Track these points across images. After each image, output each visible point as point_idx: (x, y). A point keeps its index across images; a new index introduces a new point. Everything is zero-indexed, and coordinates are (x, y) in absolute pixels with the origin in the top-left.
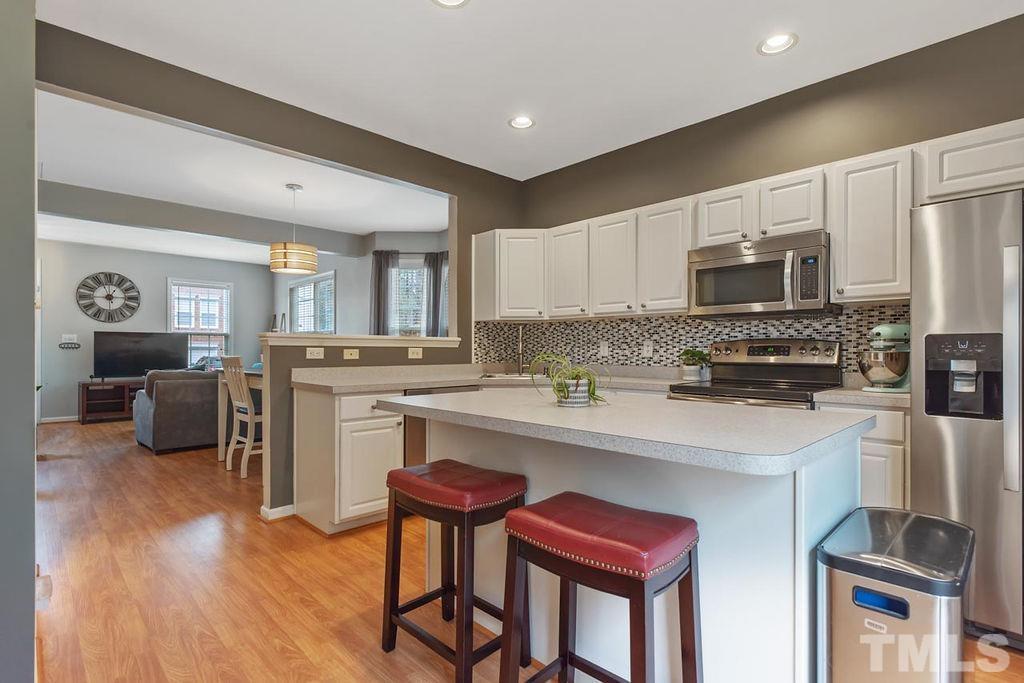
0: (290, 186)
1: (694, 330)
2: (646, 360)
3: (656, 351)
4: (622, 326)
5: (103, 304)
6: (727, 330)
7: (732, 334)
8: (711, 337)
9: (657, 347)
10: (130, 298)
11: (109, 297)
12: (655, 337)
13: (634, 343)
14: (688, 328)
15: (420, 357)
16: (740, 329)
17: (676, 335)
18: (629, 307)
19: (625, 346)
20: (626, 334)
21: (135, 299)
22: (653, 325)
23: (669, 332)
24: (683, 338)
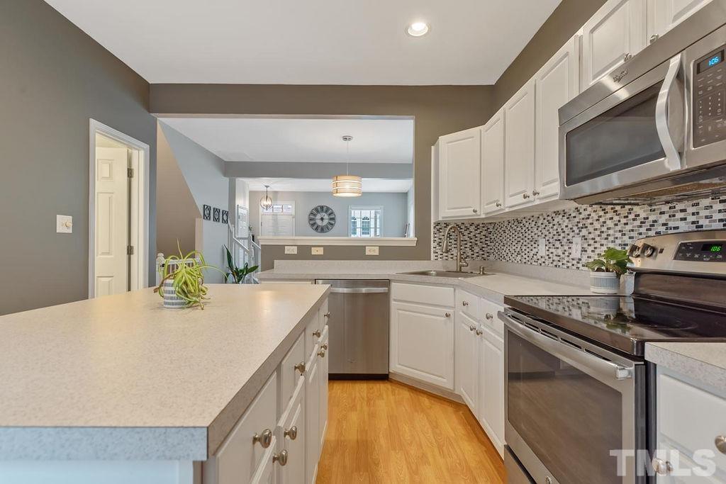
0: (345, 139)
1: (624, 221)
2: (575, 262)
3: (584, 250)
4: (556, 220)
5: (319, 222)
6: (663, 219)
7: (671, 224)
8: (643, 230)
9: (586, 246)
10: (331, 219)
11: (322, 219)
12: (584, 232)
13: (565, 240)
14: (616, 218)
15: (377, 253)
16: (682, 215)
17: (604, 229)
18: (525, 197)
19: (558, 244)
20: (559, 230)
21: (333, 219)
22: (582, 216)
23: (597, 225)
24: (611, 232)
